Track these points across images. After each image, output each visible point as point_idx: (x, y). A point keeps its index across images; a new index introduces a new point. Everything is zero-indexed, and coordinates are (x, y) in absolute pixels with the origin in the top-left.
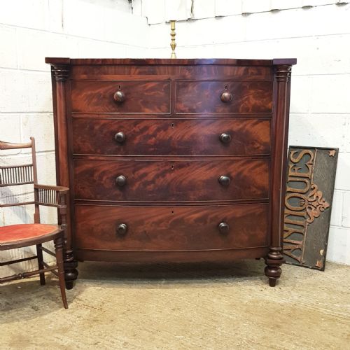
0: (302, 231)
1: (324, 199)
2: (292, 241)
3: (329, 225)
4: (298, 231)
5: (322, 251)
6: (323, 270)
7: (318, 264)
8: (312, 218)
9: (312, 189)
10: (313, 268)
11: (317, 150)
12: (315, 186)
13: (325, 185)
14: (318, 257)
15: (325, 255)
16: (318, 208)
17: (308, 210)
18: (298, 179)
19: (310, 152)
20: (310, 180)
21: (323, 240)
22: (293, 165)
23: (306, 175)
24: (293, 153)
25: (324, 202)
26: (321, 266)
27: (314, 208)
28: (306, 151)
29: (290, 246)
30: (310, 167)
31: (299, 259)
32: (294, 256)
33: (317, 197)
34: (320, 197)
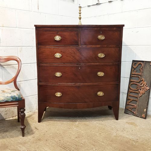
0: (137, 100)
1: (147, 86)
2: (132, 104)
3: (149, 97)
4: (135, 100)
5: (145, 110)
6: (145, 118)
7: (143, 115)
8: (141, 95)
9: (142, 81)
10: (141, 117)
11: (145, 62)
12: (143, 79)
13: (148, 79)
14: (143, 112)
15: (146, 111)
16: (144, 89)
17: (139, 90)
18: (136, 76)
19: (141, 63)
20: (141, 76)
21: (146, 105)
22: (134, 69)
23: (139, 74)
24: (134, 63)
25: (147, 87)
26: (144, 117)
27: (142, 90)
28: (140, 63)
29: (131, 107)
30: (141, 70)
31: (135, 113)
32: (133, 111)
33: (144, 84)
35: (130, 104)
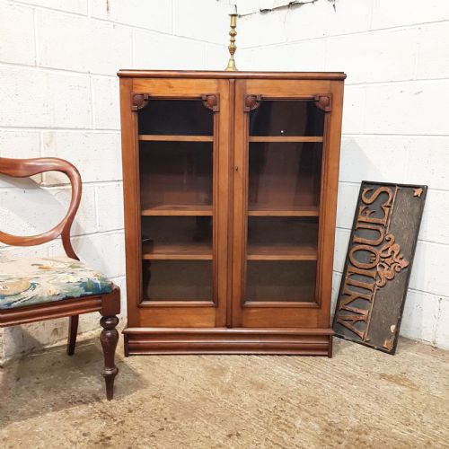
0: (369, 297)
1: (401, 256)
2: (355, 310)
4: (361, 295)
5: (393, 328)
6: (392, 352)
7: (387, 344)
8: (384, 281)
9: (388, 241)
10: (378, 349)
11: (397, 188)
12: (391, 236)
13: (405, 236)
14: (386, 334)
15: (397, 332)
16: (393, 266)
17: (378, 269)
18: (369, 226)
19: (388, 190)
20: (386, 227)
21: (396, 312)
22: (364, 207)
23: (380, 221)
24: (366, 190)
25: (401, 259)
26: (390, 348)
27: (387, 267)
28: (382, 189)
29: (351, 316)
30: (387, 210)
31: (362, 334)
32: (355, 330)
33: (393, 252)
34: (396, 253)
35: (348, 308)
